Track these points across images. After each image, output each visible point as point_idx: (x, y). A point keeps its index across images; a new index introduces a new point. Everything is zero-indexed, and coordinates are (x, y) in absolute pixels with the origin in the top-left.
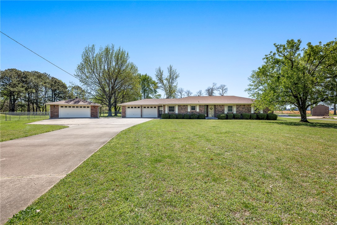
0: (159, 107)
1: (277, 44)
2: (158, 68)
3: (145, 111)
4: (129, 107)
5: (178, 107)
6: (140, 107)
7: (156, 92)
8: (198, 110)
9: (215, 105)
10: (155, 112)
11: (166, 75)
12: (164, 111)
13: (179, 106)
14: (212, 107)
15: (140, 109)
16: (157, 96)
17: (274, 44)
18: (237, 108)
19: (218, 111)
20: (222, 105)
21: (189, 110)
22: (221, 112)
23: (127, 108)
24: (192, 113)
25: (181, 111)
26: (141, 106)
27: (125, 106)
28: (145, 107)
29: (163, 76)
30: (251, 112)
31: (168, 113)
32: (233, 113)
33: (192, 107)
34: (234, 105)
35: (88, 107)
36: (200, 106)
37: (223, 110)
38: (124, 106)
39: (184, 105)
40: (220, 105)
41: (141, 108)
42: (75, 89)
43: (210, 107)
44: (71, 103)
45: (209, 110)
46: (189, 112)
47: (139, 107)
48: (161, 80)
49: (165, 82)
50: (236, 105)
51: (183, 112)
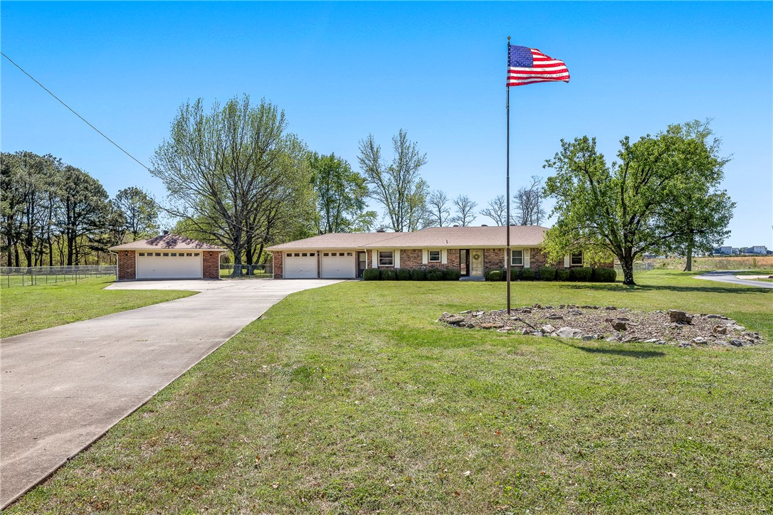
0: (359, 253)
1: (565, 141)
2: (366, 139)
3: (328, 263)
4: (289, 255)
5: (401, 254)
6: (316, 254)
7: (360, 205)
8: (444, 260)
9: (484, 249)
10: (349, 264)
11: (388, 158)
12: (370, 263)
13: (403, 251)
14: (479, 253)
15: (315, 259)
16: (364, 216)
17: (562, 140)
18: (533, 256)
19: (490, 262)
20: (500, 250)
21: (425, 260)
22: (497, 264)
23: (285, 256)
24: (432, 266)
25: (408, 263)
26: (318, 252)
27: (281, 252)
28: (326, 255)
29: (380, 161)
30: (563, 265)
31: (378, 267)
32: (523, 267)
33: (432, 253)
34: (526, 249)
35: (197, 255)
36: (450, 251)
37: (501, 261)
38: (278, 252)
39: (414, 250)
40: (494, 250)
41: (318, 255)
42: (126, 198)
43: (474, 253)
44: (161, 246)
45: (472, 260)
46: (425, 265)
47: (312, 255)
48: (374, 171)
49: (386, 177)
50: (531, 249)
51: (411, 265)
